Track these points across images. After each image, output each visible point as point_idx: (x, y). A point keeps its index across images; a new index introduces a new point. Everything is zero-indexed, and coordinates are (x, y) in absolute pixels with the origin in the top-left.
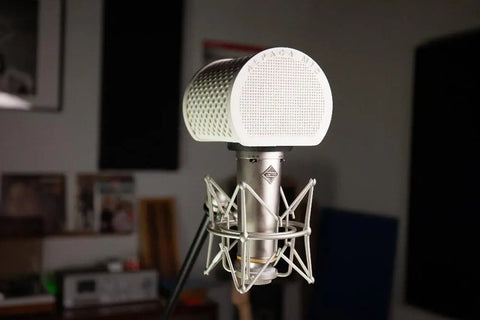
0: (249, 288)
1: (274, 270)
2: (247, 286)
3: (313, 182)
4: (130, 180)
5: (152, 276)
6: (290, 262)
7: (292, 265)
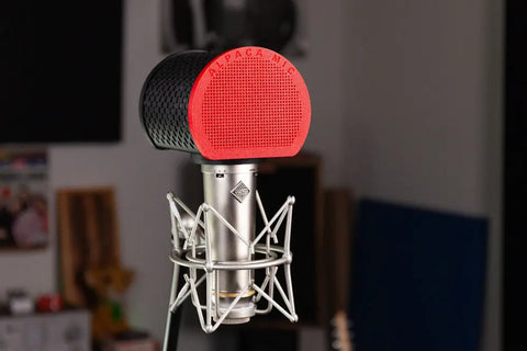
0: (216, 326)
1: (252, 305)
2: (213, 323)
3: (292, 200)
4: (42, 158)
5: (83, 320)
6: (270, 298)
7: (272, 302)
